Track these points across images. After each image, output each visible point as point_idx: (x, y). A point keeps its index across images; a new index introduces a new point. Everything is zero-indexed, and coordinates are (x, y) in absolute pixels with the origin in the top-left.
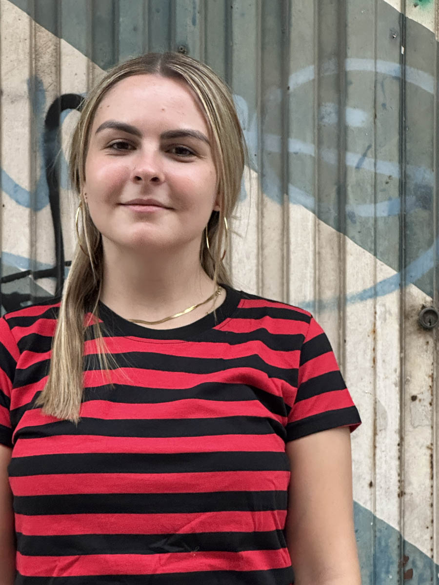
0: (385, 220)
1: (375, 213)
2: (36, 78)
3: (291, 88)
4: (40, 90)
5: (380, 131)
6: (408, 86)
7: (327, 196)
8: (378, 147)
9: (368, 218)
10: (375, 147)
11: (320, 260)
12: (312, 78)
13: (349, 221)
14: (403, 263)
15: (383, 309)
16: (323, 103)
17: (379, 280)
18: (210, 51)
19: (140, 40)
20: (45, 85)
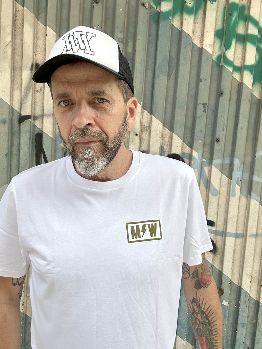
2: (162, 146)
3: (256, 157)
4: (163, 151)
18: (227, 140)
19: (203, 135)
20: (165, 149)
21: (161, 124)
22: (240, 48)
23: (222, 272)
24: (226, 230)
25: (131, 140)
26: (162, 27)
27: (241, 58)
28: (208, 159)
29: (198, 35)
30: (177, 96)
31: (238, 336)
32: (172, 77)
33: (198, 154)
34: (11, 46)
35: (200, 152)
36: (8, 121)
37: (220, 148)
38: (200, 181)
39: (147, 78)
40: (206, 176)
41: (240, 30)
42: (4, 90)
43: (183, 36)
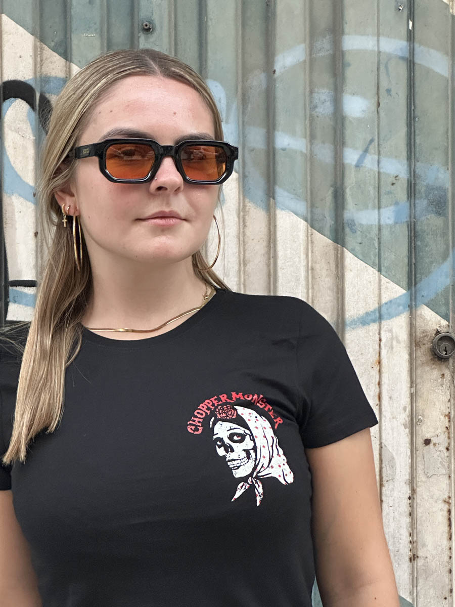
0: (391, 228)
1: (379, 220)
3: (277, 72)
5: (383, 122)
6: (416, 67)
7: (322, 200)
8: (381, 142)
9: (370, 227)
10: (378, 142)
11: (313, 277)
12: (302, 59)
13: (347, 230)
14: (412, 281)
15: (389, 335)
16: (316, 90)
17: (384, 301)
19: (96, 14)
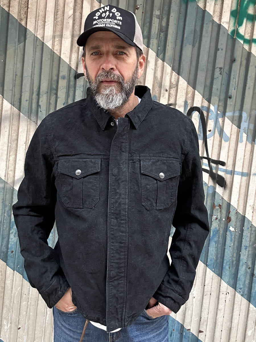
2: (186, 100)
18: (237, 98)
19: (218, 93)
20: (188, 103)
21: (186, 83)
22: (249, 25)
23: (230, 204)
24: (234, 169)
25: (162, 95)
26: (190, 7)
27: (250, 32)
28: (222, 112)
29: (217, 13)
30: (200, 61)
31: (242, 257)
32: (196, 46)
33: (215, 108)
34: (73, 17)
35: (216, 106)
36: (67, 77)
37: (232, 103)
38: (215, 129)
39: (176, 47)
40: (220, 125)
41: (251, 11)
42: (65, 52)
43: (206, 14)
